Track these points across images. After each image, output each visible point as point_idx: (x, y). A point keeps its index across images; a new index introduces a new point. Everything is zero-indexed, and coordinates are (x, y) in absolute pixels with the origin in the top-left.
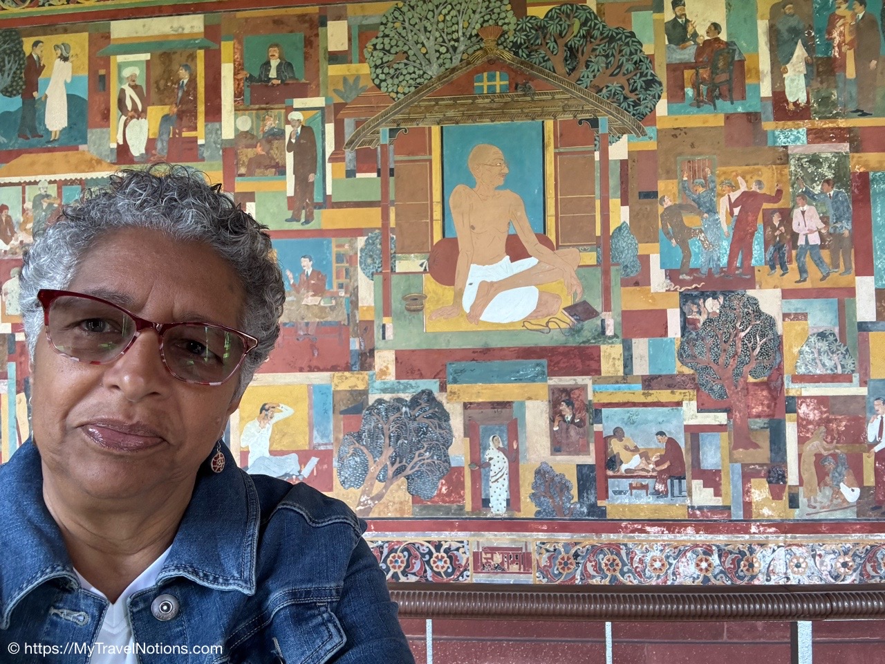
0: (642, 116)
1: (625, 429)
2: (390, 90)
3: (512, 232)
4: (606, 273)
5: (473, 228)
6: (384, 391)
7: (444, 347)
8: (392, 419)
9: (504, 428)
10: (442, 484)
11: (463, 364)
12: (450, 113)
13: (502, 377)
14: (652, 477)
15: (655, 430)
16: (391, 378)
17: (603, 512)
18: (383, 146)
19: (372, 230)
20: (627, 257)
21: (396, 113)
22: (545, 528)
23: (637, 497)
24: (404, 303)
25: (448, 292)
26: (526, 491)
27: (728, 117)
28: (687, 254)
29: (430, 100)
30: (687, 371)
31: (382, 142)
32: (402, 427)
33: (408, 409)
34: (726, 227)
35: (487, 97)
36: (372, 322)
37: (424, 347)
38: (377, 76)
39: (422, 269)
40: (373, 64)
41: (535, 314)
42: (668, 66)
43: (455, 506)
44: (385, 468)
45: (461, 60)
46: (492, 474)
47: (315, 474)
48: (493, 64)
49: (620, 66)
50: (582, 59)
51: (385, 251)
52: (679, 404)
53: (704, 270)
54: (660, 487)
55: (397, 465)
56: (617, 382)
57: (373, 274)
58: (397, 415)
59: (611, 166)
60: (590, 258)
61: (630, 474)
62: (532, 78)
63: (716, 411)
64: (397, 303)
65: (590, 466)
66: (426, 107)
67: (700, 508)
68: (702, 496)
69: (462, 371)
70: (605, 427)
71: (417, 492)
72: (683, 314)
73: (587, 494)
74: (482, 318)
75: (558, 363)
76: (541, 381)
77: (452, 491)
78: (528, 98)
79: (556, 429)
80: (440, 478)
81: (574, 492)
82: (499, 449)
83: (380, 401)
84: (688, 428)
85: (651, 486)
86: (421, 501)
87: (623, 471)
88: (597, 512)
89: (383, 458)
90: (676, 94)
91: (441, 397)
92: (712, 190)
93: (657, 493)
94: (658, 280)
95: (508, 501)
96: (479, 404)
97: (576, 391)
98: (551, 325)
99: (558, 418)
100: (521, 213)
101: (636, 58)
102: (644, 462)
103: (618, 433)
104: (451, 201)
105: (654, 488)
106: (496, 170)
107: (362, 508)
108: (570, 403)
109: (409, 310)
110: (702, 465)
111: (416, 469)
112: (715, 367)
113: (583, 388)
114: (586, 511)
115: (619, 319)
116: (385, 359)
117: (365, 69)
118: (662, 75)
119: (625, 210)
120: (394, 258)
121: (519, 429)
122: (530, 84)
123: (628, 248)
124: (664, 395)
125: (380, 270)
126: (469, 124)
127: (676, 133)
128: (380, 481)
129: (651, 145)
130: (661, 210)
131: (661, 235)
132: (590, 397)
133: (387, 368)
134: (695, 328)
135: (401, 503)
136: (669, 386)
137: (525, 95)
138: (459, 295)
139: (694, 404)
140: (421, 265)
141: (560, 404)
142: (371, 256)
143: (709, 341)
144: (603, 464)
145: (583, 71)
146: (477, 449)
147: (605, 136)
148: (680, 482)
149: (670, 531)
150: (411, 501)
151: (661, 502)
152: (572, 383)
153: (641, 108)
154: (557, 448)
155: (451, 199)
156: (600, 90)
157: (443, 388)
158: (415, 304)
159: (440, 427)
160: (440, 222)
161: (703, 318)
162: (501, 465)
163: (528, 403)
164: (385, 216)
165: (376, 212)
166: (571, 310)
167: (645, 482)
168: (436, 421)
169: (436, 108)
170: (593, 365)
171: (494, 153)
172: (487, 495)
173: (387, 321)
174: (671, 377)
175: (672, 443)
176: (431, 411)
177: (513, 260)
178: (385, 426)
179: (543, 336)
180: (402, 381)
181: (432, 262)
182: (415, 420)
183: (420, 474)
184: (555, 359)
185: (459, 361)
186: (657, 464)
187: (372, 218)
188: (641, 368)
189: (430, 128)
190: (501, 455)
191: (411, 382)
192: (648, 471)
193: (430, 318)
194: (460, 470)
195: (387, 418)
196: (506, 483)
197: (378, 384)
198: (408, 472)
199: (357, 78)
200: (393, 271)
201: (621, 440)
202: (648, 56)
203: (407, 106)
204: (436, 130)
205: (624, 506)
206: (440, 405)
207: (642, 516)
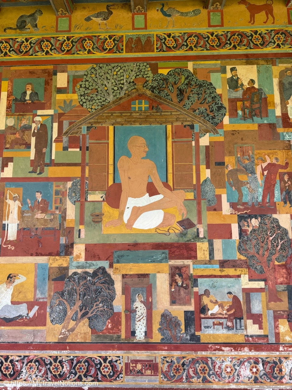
0: (216, 124)
1: (211, 291)
2: (88, 107)
3: (150, 181)
4: (199, 204)
5: (129, 178)
6: (78, 267)
7: (112, 242)
8: (81, 284)
9: (145, 289)
10: (109, 323)
11: (123, 252)
12: (119, 120)
13: (144, 260)
14: (225, 318)
15: (226, 291)
16: (82, 260)
17: (198, 339)
18: (83, 135)
19: (75, 178)
20: (210, 196)
21: (90, 119)
22: (166, 348)
23: (217, 330)
24: (91, 217)
25: (115, 212)
26: (156, 326)
27: (259, 126)
28: (241, 195)
29: (108, 113)
30: (243, 258)
31: (83, 133)
32: (87, 288)
33: (91, 278)
34: (260, 181)
35: (138, 113)
36: (73, 228)
37: (102, 242)
38: (82, 100)
39: (102, 199)
40: (80, 94)
41: (162, 225)
42: (229, 100)
43: (115, 335)
44: (76, 313)
45: (125, 94)
46: (137, 316)
47: (36, 316)
48: (141, 96)
49: (205, 99)
50: (186, 95)
51: (82, 189)
52: (239, 276)
53: (250, 203)
54: (230, 324)
55: (83, 311)
56: (206, 264)
57: (75, 202)
58: (85, 282)
59: (201, 149)
60: (191, 196)
61: (213, 317)
62: (160, 104)
63: (259, 280)
64: (87, 218)
65: (192, 312)
66: (106, 116)
67: (252, 336)
68: (253, 329)
69: (122, 256)
70: (199, 289)
71: (94, 327)
72: (240, 227)
73: (190, 328)
74: (134, 226)
75: (174, 252)
76: (165, 262)
77: (114, 327)
78: (159, 114)
79: (173, 290)
80: (108, 319)
81: (183, 327)
82: (141, 302)
83: (75, 274)
84: (244, 290)
85: (225, 323)
86: (96, 332)
87: (210, 315)
88: (195, 339)
89: (75, 307)
90: (233, 114)
91: (110, 271)
92: (253, 162)
93: (228, 328)
94: (226, 208)
95: (146, 332)
96: (131, 275)
97: (184, 268)
98: (171, 231)
99: (174, 284)
100: (155, 171)
101: (213, 95)
102: (221, 309)
103: (207, 293)
104: (118, 165)
105: (226, 324)
106: (142, 149)
107: (62, 336)
108: (180, 275)
109: (94, 222)
110: (252, 311)
111: (94, 313)
112: (257, 256)
113: (188, 267)
114: (189, 338)
115: (206, 228)
116: (79, 249)
117: (75, 97)
118: (226, 104)
119: (208, 172)
120: (87, 193)
121: (153, 290)
122: (160, 106)
123: (210, 190)
124: (231, 271)
125: (79, 199)
126: (128, 126)
127: (234, 133)
128: (73, 320)
129: (222, 139)
130: (227, 171)
131: (227, 185)
132: (192, 272)
133: (80, 254)
134: (247, 235)
135: (85, 333)
136: (234, 266)
137: (157, 112)
138: (122, 214)
139: (247, 276)
140: (102, 197)
141: (175, 276)
142: (74, 192)
143: (254, 242)
144: (199, 311)
145: (186, 101)
146: (129, 301)
147: (197, 134)
148: (240, 321)
149: (236, 350)
150: (90, 332)
151: (230, 333)
152: (182, 263)
153: (216, 120)
154: (173, 302)
155: (118, 164)
156: (195, 111)
157: (111, 266)
158: (97, 218)
159: (109, 289)
160: (112, 175)
161: (250, 229)
162: (142, 311)
163: (158, 275)
164: (83, 171)
165: (79, 168)
166: (181, 223)
167: (221, 321)
168: (106, 285)
169: (112, 117)
170: (193, 254)
171: (141, 141)
172: (134, 329)
173: (82, 227)
174: (235, 261)
175: (235, 298)
176: (104, 279)
177: (150, 196)
178: (77, 288)
179: (166, 237)
180: (88, 262)
181: (107, 195)
182: (94, 284)
183: (96, 317)
184: (173, 250)
185: (121, 250)
186: (228, 310)
187: (76, 172)
188: (219, 256)
189: (108, 127)
190: (143, 305)
191: (94, 262)
192: (223, 315)
193: (106, 226)
194: (119, 314)
195: (79, 283)
196: (145, 322)
197: (75, 263)
198: (90, 315)
199: (71, 101)
200: (86, 200)
201: (208, 297)
202: (219, 95)
203: (97, 115)
204: (111, 128)
205: (210, 335)
206: (109, 276)
207: (220, 341)
